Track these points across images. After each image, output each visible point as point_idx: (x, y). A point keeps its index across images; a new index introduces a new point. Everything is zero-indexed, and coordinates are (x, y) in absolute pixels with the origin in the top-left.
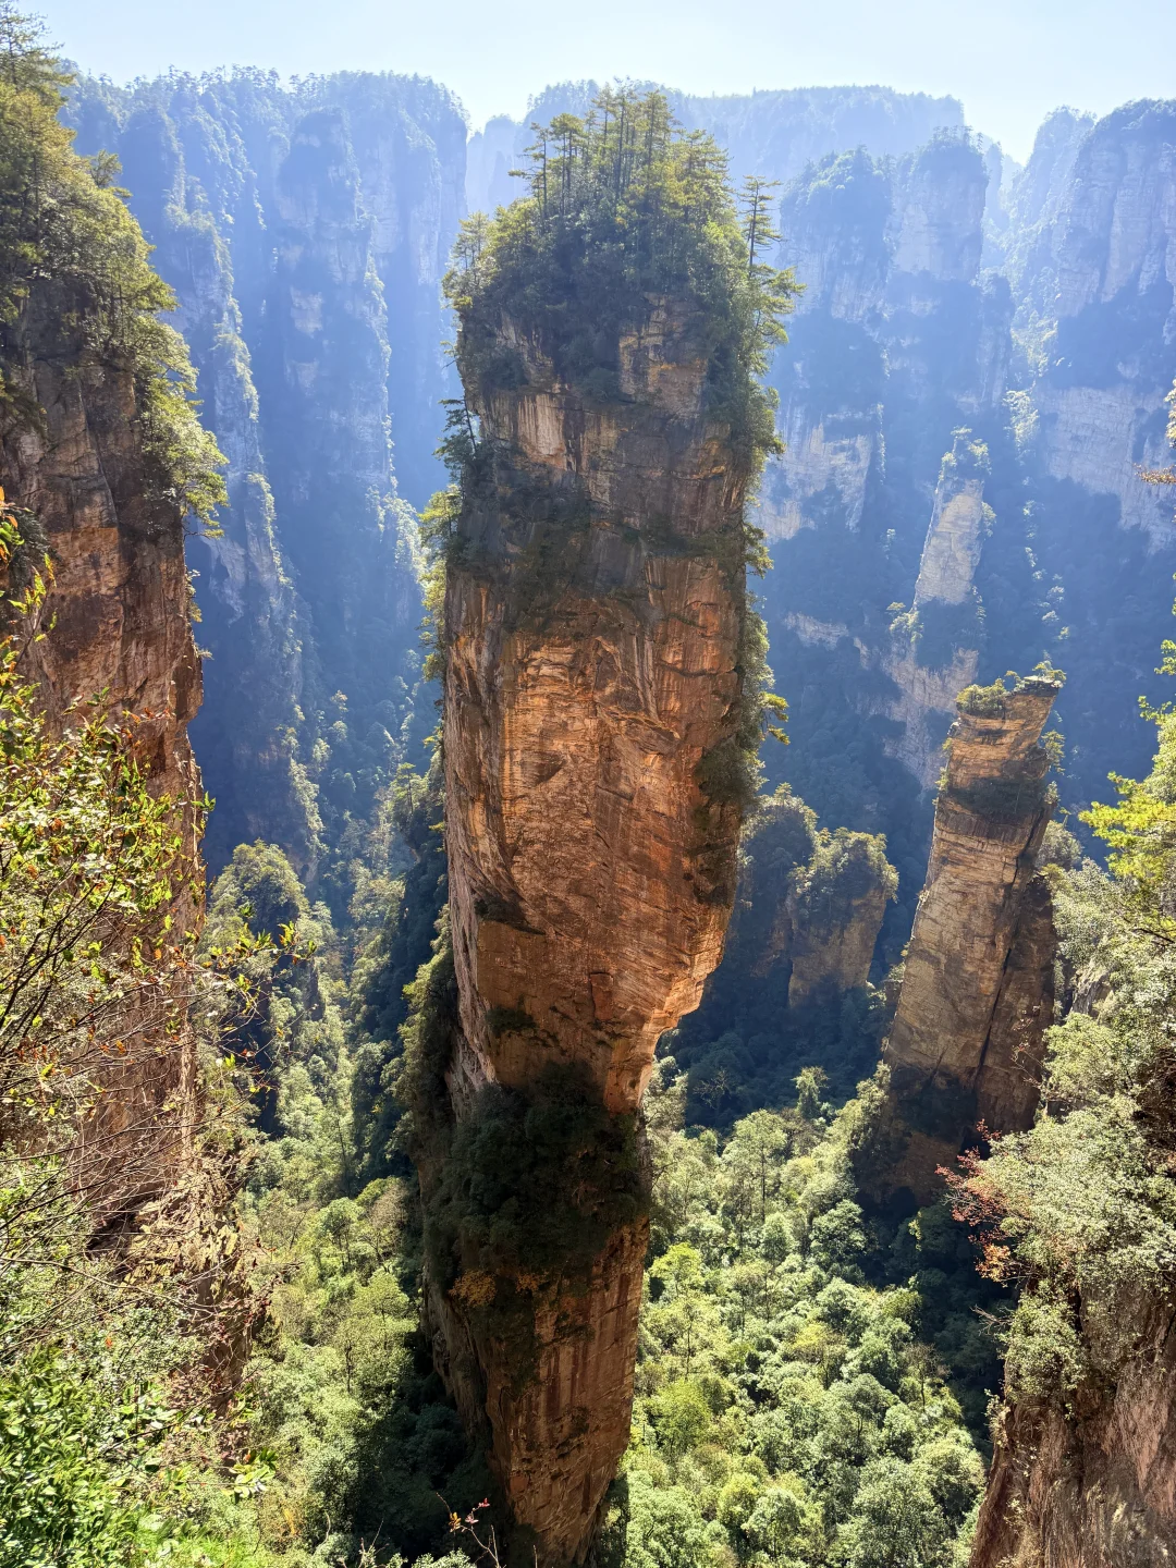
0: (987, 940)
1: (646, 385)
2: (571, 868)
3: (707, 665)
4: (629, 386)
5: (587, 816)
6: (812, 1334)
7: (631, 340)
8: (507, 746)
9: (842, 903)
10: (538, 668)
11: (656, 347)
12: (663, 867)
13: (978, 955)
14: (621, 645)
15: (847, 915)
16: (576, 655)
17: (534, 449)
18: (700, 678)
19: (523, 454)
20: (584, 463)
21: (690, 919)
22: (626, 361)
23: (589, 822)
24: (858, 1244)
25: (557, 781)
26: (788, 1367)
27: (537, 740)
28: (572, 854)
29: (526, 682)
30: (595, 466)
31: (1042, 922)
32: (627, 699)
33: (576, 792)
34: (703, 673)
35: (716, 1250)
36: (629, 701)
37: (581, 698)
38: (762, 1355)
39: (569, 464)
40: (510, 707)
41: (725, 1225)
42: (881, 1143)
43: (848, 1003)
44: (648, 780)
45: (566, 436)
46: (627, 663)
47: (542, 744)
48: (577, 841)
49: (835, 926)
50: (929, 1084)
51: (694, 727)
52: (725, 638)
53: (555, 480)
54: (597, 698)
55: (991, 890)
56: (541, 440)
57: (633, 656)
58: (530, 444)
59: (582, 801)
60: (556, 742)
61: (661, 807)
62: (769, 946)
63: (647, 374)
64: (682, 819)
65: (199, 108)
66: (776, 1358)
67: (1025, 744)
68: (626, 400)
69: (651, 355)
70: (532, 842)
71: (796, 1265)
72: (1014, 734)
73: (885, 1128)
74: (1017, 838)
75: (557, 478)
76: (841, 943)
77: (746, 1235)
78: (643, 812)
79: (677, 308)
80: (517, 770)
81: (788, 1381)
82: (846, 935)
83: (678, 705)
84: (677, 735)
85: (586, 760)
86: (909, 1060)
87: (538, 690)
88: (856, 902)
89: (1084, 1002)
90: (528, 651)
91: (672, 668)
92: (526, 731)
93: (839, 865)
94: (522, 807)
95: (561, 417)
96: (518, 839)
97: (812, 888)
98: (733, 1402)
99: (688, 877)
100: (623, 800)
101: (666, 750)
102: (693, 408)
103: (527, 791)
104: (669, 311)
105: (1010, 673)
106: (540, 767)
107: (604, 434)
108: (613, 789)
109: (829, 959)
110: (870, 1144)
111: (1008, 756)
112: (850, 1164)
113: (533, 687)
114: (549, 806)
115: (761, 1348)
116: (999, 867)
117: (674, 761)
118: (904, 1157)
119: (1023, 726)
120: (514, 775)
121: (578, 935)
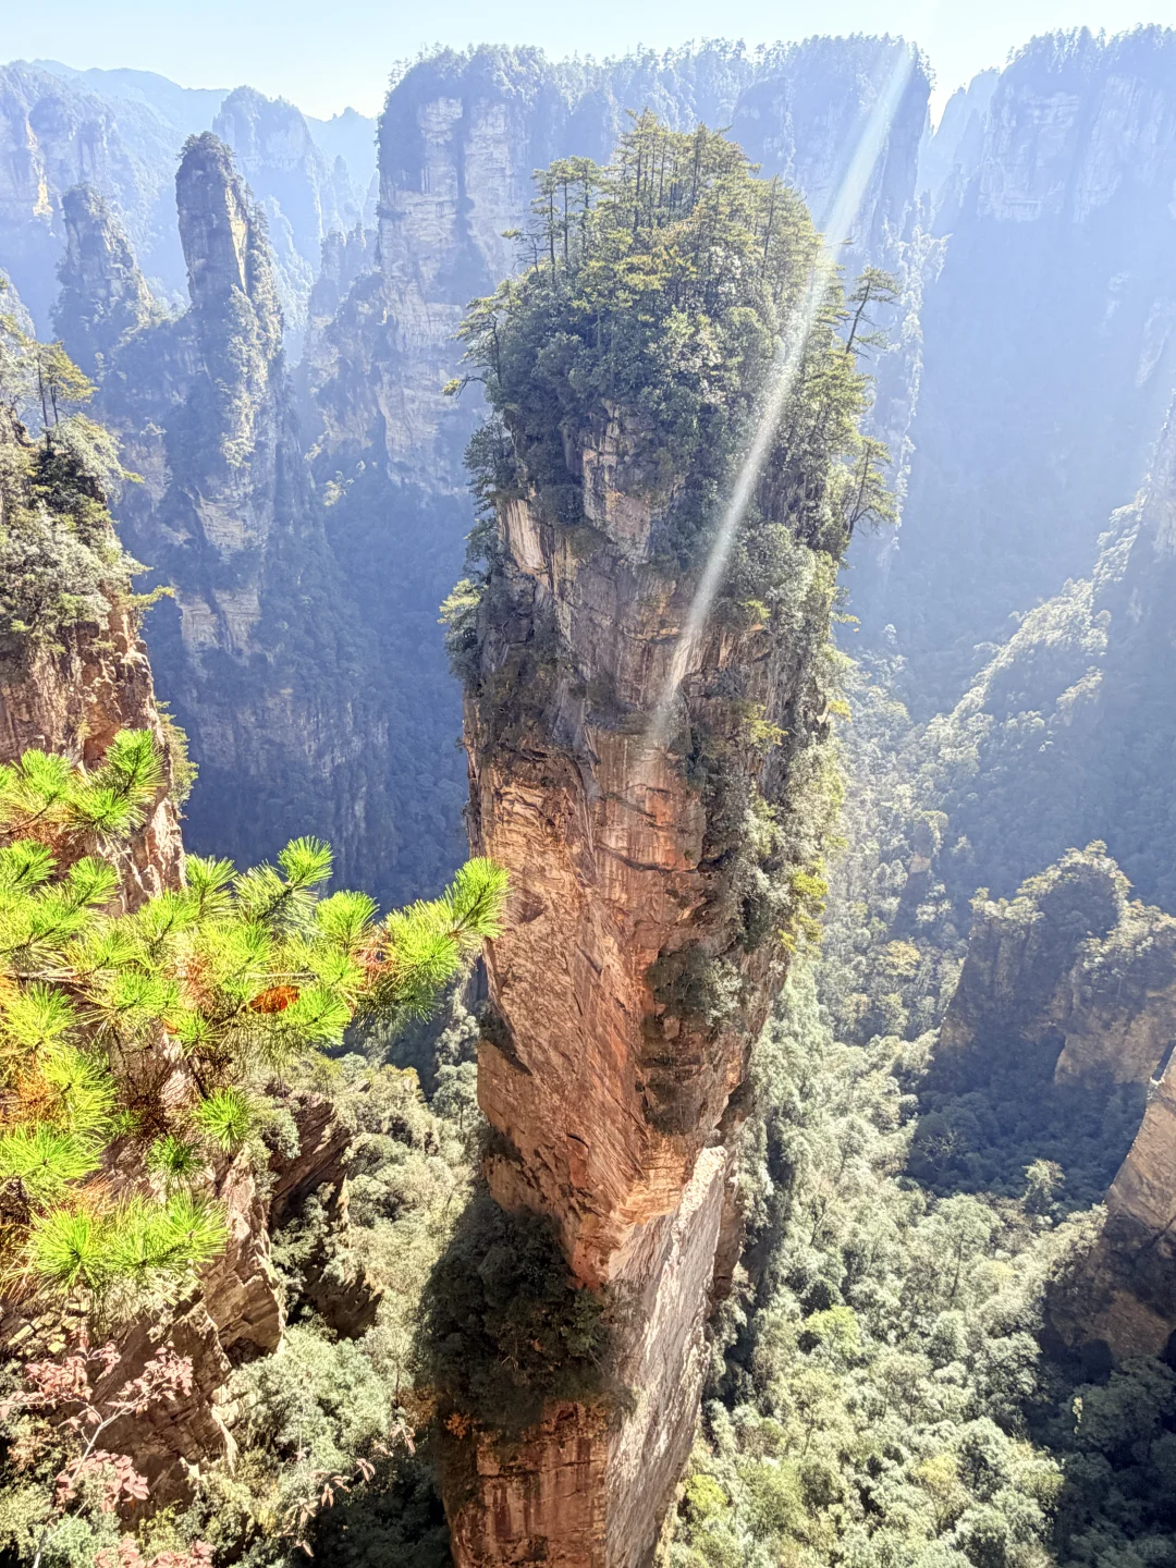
3: (659, 858)
6: (943, 1466)
9: (1134, 990)
15: (1138, 1005)
24: (1026, 1387)
25: (539, 926)
26: (906, 1490)
35: (885, 1323)
38: (886, 1463)
41: (902, 1300)
42: (1081, 1287)
43: (1115, 1101)
49: (1122, 1013)
50: (1150, 1245)
51: (641, 926)
52: (682, 831)
62: (1047, 1012)
65: (657, 84)
66: (898, 1472)
70: (520, 979)
71: (957, 1376)
73: (1090, 1272)
76: (1126, 1033)
77: (918, 1320)
81: (900, 1507)
82: (1133, 1025)
83: (624, 896)
86: (1135, 1212)
88: (1151, 994)
93: (1139, 948)
97: (1102, 966)
98: (840, 1500)
109: (1109, 1046)
110: (1067, 1283)
112: (1043, 1294)
115: (887, 1453)
118: (1107, 1311)
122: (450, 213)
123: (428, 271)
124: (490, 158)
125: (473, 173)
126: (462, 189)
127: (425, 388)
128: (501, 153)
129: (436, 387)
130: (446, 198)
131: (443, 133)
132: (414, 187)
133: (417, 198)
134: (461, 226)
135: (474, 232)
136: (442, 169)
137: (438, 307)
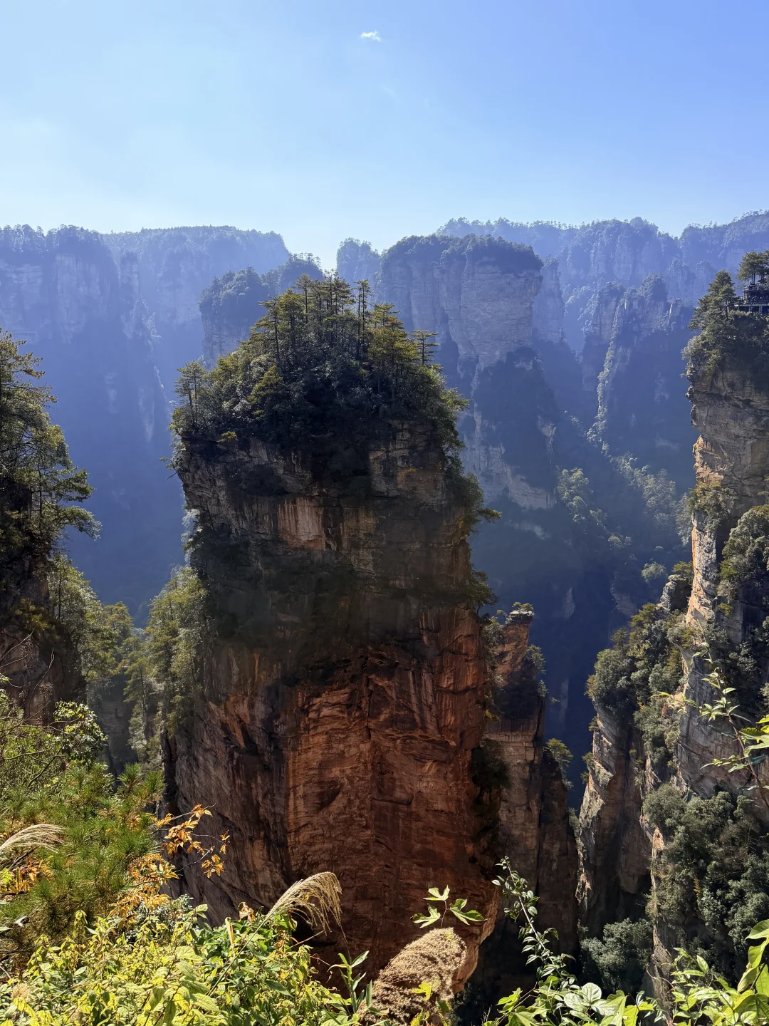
0: (524, 808)
1: (396, 484)
2: (356, 877)
4: (381, 486)
5: (367, 827)
7: (379, 454)
8: (291, 784)
10: (318, 711)
11: (403, 457)
12: (448, 856)
13: (520, 820)
14: (396, 679)
16: (352, 694)
17: (293, 537)
18: (467, 694)
19: (285, 543)
20: (345, 544)
21: (477, 896)
22: (377, 469)
23: (369, 832)
27: (316, 772)
28: (355, 865)
29: (308, 725)
30: (355, 545)
31: (556, 783)
32: (403, 722)
33: (355, 809)
34: (467, 690)
36: (405, 723)
37: (357, 728)
39: (328, 546)
40: (294, 749)
44: (425, 784)
45: (325, 525)
46: (403, 693)
47: (321, 775)
48: (360, 852)
53: (315, 559)
54: (372, 725)
55: (520, 769)
56: (301, 531)
57: (409, 687)
58: (290, 534)
59: (361, 816)
60: (334, 770)
61: (440, 805)
63: (396, 476)
64: (462, 811)
67: (519, 659)
68: (380, 496)
69: (400, 463)
72: (511, 653)
74: (531, 727)
75: (318, 557)
78: (422, 813)
79: (419, 429)
80: (300, 802)
84: (453, 744)
85: (362, 779)
87: (320, 730)
89: (589, 833)
90: (309, 698)
91: (447, 691)
92: (308, 768)
94: (305, 835)
95: (321, 513)
96: (303, 864)
99: (473, 860)
100: (400, 806)
101: (444, 757)
102: (440, 498)
103: (309, 819)
104: (410, 431)
105: (499, 611)
106: (320, 795)
107: (362, 522)
108: (388, 797)
111: (510, 669)
113: (315, 728)
114: (331, 828)
116: (522, 751)
117: (452, 765)
119: (516, 646)
120: (298, 808)
121: (369, 936)
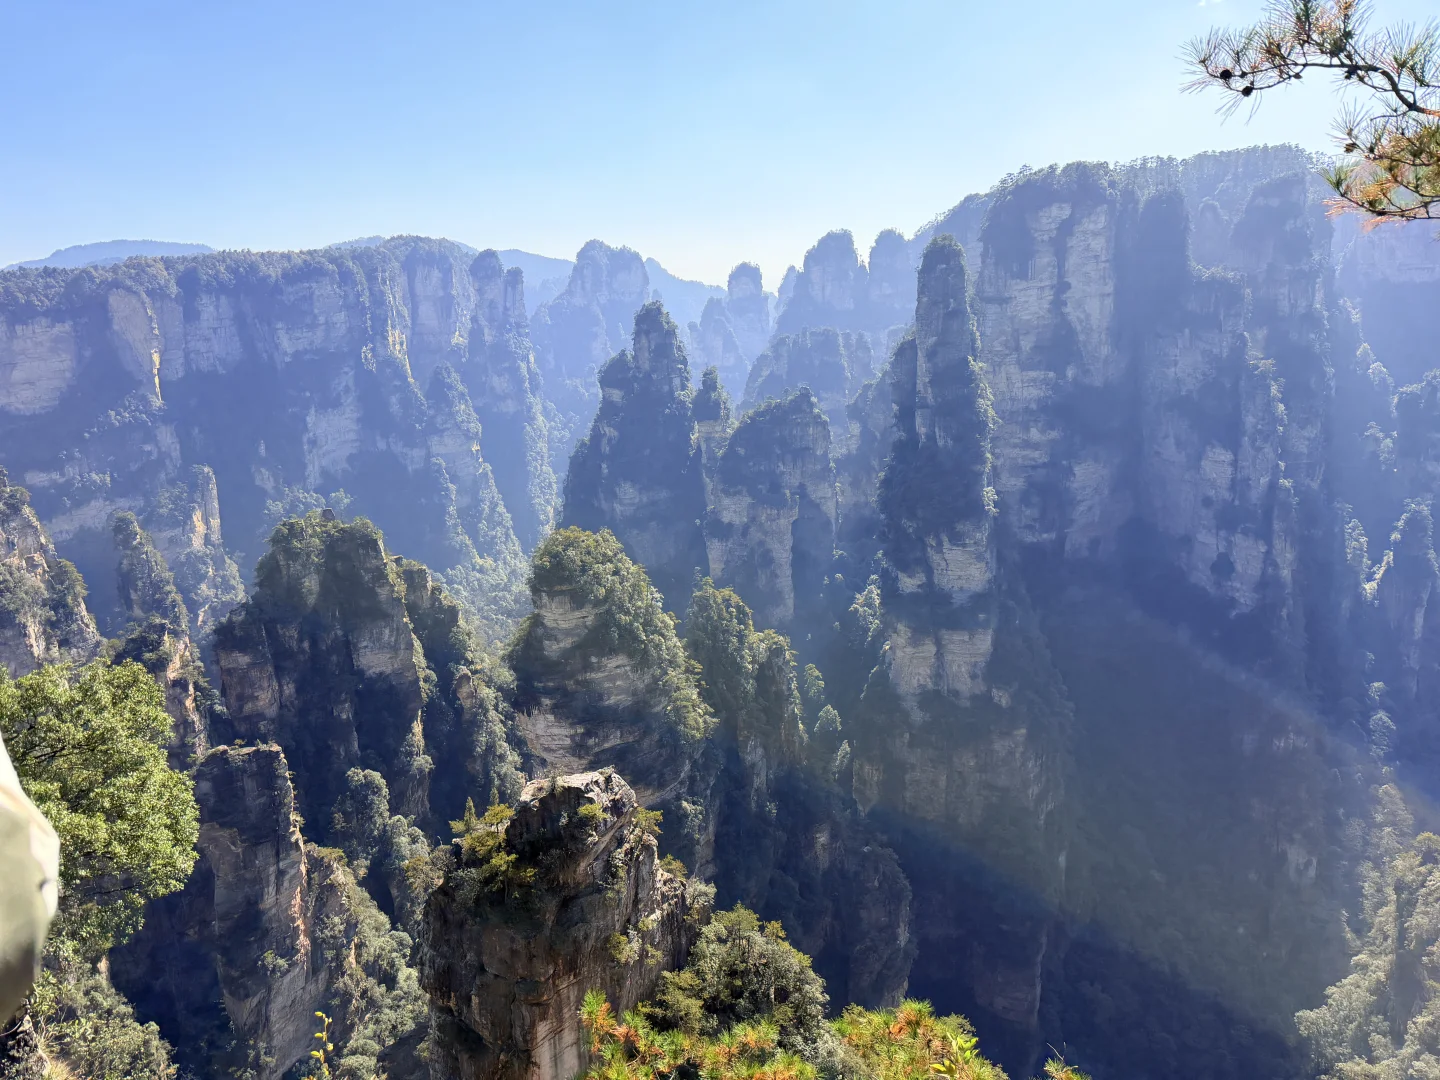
122: (1049, 295)
123: (1027, 344)
124: (1088, 248)
125: (1072, 261)
126: (1061, 276)
127: (1015, 446)
128: (1098, 244)
129: (1027, 444)
130: (1047, 283)
131: (1050, 230)
132: (1023, 275)
133: (1024, 284)
134: (1058, 304)
135: (1068, 309)
136: (1046, 260)
137: (1033, 374)
